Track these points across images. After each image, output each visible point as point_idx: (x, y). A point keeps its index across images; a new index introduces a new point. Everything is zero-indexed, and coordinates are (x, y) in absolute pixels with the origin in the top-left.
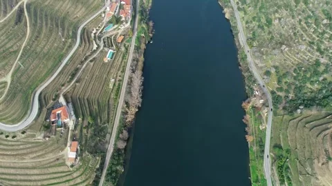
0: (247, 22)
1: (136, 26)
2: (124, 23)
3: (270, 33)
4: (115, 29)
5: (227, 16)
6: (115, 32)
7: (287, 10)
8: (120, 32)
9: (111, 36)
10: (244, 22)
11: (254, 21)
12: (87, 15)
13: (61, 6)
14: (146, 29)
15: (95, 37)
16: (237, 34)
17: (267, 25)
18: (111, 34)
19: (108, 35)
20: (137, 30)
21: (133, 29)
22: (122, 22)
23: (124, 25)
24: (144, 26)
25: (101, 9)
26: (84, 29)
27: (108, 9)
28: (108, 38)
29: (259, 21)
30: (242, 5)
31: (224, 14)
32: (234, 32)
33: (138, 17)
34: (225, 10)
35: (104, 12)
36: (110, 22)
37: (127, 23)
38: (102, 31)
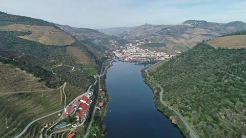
0: (194, 124)
1: (89, 127)
2: (78, 123)
3: (221, 128)
4: (67, 127)
5: (174, 121)
6: (66, 130)
7: (228, 108)
8: (72, 130)
9: (62, 133)
10: (191, 124)
11: (201, 121)
12: (44, 113)
13: (22, 103)
14: (98, 130)
15: (44, 131)
16: (188, 134)
17: (215, 123)
18: (62, 131)
19: (59, 132)
20: (90, 130)
21: (85, 129)
22: (77, 122)
23: (77, 125)
24: (97, 128)
25: (59, 110)
26: (36, 123)
27: (65, 111)
28: (58, 134)
29: (206, 120)
30: (185, 112)
31: (171, 121)
32: (185, 133)
33: (92, 121)
34: (171, 117)
35: (61, 113)
36: (64, 121)
37: (80, 123)
38: (54, 127)
